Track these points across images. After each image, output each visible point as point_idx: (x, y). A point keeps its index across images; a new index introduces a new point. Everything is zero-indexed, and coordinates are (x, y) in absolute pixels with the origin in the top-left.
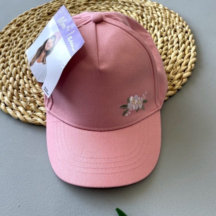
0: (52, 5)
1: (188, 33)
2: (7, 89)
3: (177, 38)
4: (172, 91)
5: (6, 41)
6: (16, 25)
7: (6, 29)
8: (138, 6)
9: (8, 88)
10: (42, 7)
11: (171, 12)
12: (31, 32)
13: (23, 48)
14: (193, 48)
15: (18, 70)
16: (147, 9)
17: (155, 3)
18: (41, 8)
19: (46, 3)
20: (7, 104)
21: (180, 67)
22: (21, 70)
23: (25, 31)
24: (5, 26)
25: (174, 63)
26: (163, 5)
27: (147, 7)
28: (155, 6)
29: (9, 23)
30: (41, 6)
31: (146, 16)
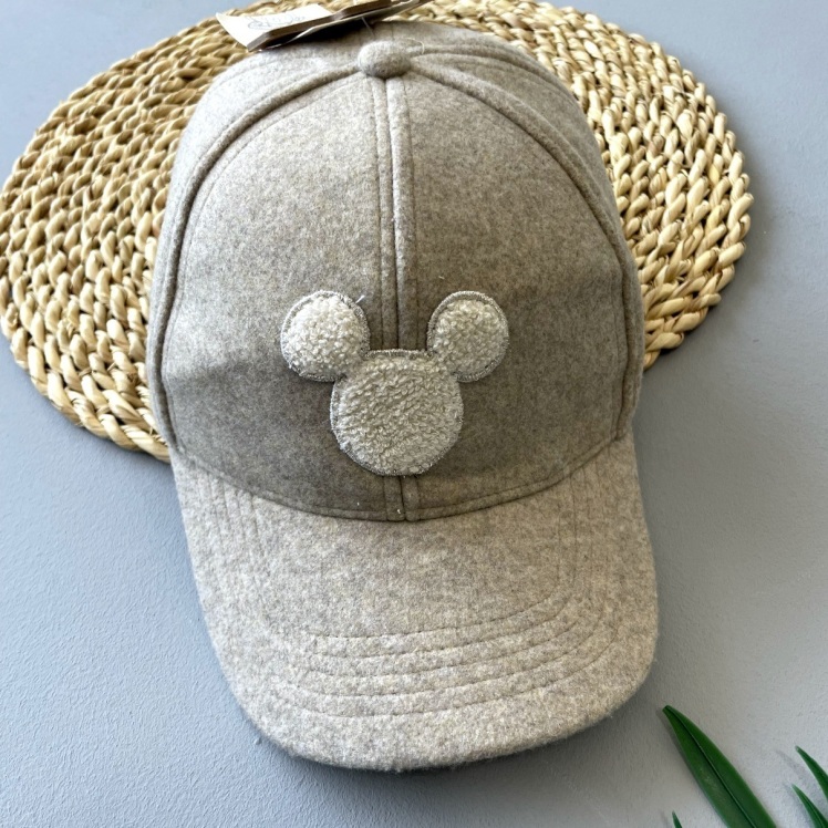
0: (189, 42)
1: (708, 109)
2: (107, 365)
3: (675, 131)
4: (694, 312)
5: (52, 191)
6: (71, 129)
7: (39, 147)
8: (510, 26)
9: (109, 361)
10: (152, 54)
11: (633, 41)
12: (136, 150)
13: (125, 213)
14: (736, 162)
15: (130, 294)
16: (544, 35)
17: (569, 9)
18: (152, 60)
19: (166, 39)
20: (122, 416)
21: (702, 231)
22: (140, 292)
23: (113, 148)
24: (31, 137)
25: (683, 220)
26: (598, 17)
27: (546, 28)
28: (573, 22)
29: (44, 125)
30: (150, 49)
31: (550, 59)
